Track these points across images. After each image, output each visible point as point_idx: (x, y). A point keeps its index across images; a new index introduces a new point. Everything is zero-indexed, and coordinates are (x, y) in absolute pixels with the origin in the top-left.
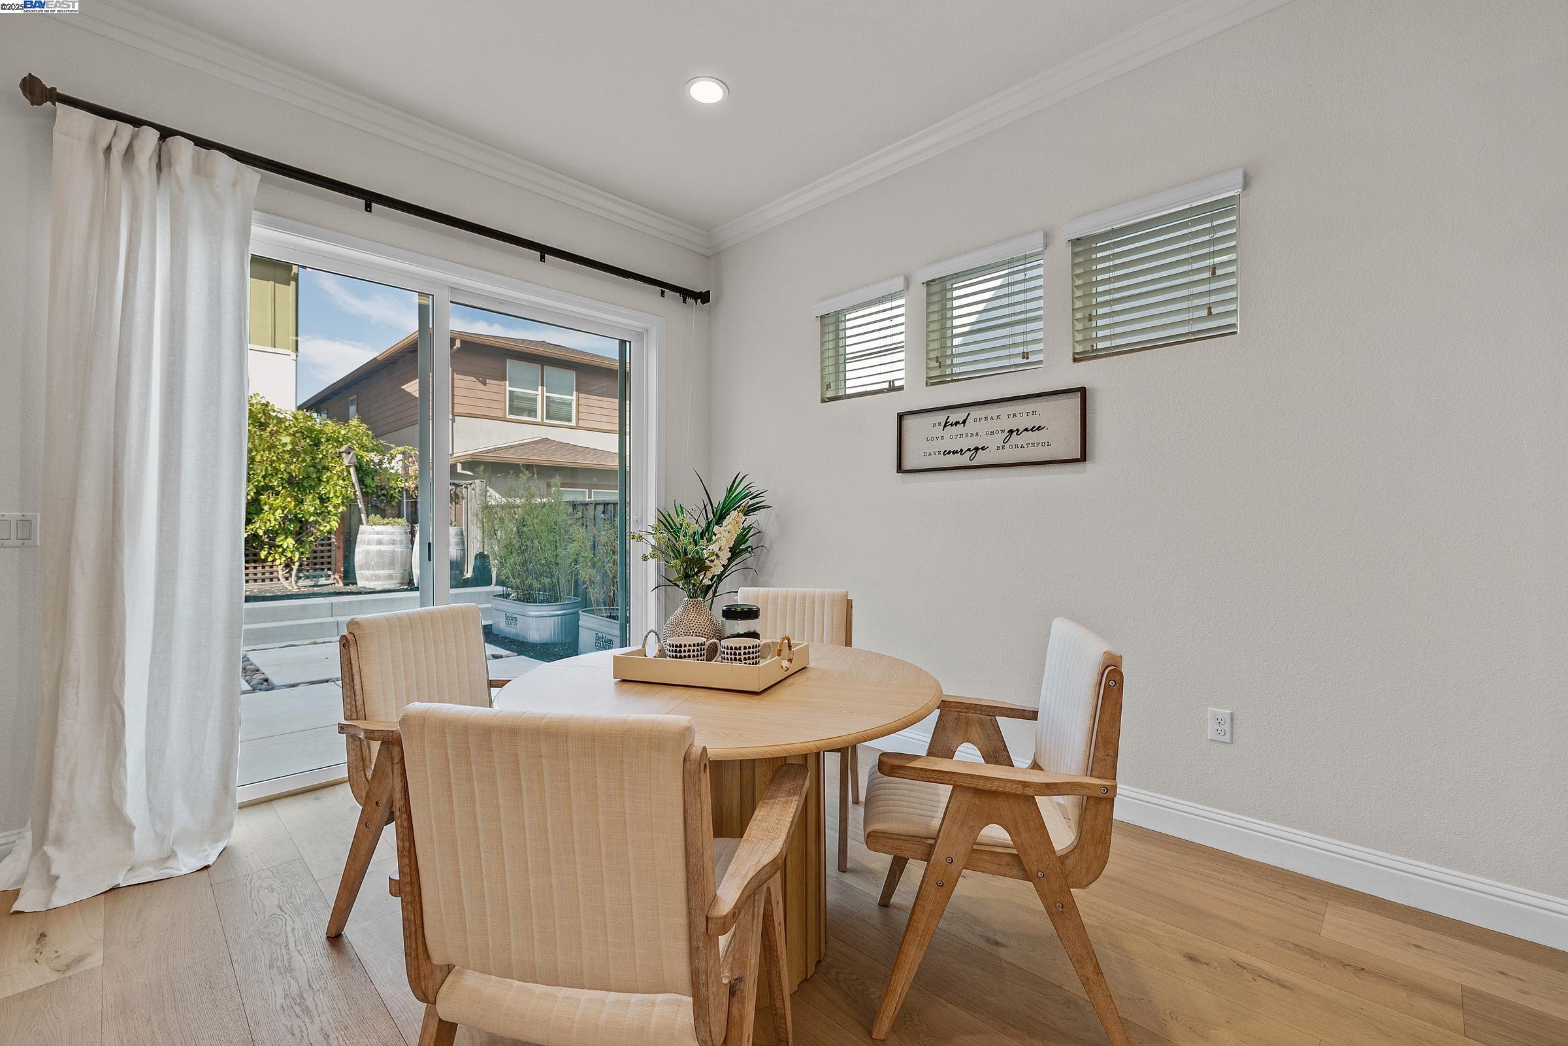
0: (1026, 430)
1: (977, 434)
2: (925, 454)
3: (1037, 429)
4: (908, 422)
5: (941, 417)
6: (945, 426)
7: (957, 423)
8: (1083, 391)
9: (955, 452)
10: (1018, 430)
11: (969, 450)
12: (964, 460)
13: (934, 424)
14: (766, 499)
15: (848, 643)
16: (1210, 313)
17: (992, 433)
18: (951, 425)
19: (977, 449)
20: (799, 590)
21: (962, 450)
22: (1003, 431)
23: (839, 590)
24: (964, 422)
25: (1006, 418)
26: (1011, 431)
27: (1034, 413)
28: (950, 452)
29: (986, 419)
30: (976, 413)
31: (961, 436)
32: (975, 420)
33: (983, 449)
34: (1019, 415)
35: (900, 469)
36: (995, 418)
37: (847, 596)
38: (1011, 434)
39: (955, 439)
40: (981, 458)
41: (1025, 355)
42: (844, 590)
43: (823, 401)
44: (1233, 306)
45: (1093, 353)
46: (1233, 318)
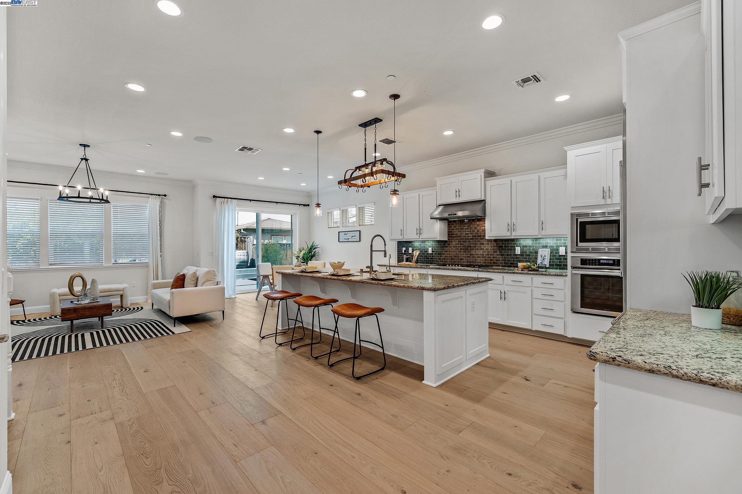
2: (343, 239)
3: (355, 236)
4: (340, 233)
5: (344, 233)
7: (346, 234)
8: (360, 231)
10: (353, 236)
12: (346, 240)
14: (318, 246)
15: (325, 267)
16: (372, 222)
17: (350, 236)
25: (352, 234)
27: (355, 233)
30: (349, 233)
35: (339, 241)
39: (346, 237)
40: (349, 240)
43: (329, 228)
44: (374, 221)
45: (363, 225)
46: (374, 223)
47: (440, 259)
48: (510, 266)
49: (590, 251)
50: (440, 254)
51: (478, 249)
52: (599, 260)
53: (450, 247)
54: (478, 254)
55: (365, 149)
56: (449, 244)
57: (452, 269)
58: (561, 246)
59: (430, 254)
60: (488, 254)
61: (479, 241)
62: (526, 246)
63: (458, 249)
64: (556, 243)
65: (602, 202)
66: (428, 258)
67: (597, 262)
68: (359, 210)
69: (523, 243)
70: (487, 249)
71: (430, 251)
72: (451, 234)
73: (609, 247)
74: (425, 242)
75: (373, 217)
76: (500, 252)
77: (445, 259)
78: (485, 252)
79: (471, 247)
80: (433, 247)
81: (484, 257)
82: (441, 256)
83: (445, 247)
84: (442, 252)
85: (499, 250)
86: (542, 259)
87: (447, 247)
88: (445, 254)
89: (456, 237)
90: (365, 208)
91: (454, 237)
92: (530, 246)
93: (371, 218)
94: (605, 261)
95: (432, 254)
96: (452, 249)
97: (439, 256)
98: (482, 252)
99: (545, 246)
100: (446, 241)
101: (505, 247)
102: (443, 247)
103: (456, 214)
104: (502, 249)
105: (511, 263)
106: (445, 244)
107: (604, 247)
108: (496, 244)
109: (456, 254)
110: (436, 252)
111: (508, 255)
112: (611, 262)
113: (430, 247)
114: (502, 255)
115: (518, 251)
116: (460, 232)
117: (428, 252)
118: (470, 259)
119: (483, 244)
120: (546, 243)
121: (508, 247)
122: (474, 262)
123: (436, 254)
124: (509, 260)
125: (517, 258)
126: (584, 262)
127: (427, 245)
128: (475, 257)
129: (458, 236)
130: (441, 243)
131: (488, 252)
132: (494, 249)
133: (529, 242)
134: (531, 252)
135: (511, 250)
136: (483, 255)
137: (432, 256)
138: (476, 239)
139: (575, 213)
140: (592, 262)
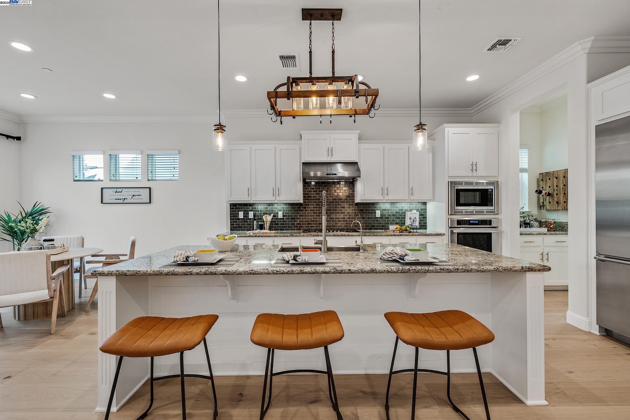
0: (137, 195)
1: (125, 195)
2: (110, 199)
3: (140, 195)
4: (104, 190)
5: (115, 190)
6: (116, 192)
7: (119, 192)
8: (150, 188)
9: (119, 199)
10: (135, 195)
11: (123, 199)
12: (121, 201)
13: (113, 192)
14: (50, 210)
16: (174, 176)
17: (129, 195)
18: (118, 192)
19: (125, 199)
20: (66, 236)
21: (120, 199)
22: (131, 195)
23: (79, 235)
24: (121, 192)
25: (132, 192)
26: (133, 195)
27: (139, 192)
28: (117, 199)
29: (127, 192)
30: (124, 190)
31: (120, 195)
32: (124, 192)
33: (126, 199)
34: (136, 192)
35: (102, 202)
36: (129, 192)
37: (82, 237)
38: (133, 196)
39: (118, 196)
40: (126, 201)
41: (137, 178)
42: (81, 235)
43: (74, 181)
44: (178, 175)
45: (152, 180)
46: (178, 178)
47: (293, 224)
48: (371, 229)
49: (464, 213)
50: (294, 219)
51: (338, 213)
52: (469, 220)
53: (306, 210)
54: (339, 218)
55: (310, 52)
56: (305, 208)
57: (334, 235)
58: (414, 210)
59: (280, 219)
60: (350, 218)
61: (340, 205)
62: (385, 210)
63: (317, 213)
64: (410, 207)
65: (470, 174)
66: (278, 224)
67: (468, 223)
68: (148, 157)
69: (383, 206)
70: (348, 213)
71: (280, 215)
72: (308, 197)
73: (476, 210)
74: (273, 205)
75: (178, 171)
76: (361, 215)
77: (300, 224)
78: (346, 215)
79: (330, 210)
80: (284, 211)
81: (345, 221)
82: (294, 221)
83: (300, 210)
84: (296, 216)
85: (361, 213)
86: (412, 221)
87: (302, 210)
88: (300, 219)
89: (314, 199)
90: (156, 156)
91: (312, 200)
92: (388, 210)
93: (173, 171)
94: (473, 222)
95: (283, 219)
96: (308, 213)
97: (292, 221)
98: (343, 216)
99: (401, 210)
100: (301, 204)
101: (366, 210)
102: (297, 210)
103: (336, 174)
104: (363, 213)
105: (373, 226)
106: (300, 208)
107: (473, 210)
108: (358, 208)
109: (314, 218)
110: (289, 216)
111: (369, 218)
112: (477, 222)
113: (281, 211)
114: (363, 218)
115: (378, 214)
116: (319, 194)
117: (278, 216)
118: (330, 223)
119: (344, 207)
120: (402, 207)
121: (369, 210)
122: (334, 226)
123: (288, 219)
124: (370, 223)
125: (377, 221)
126: (460, 222)
127: (275, 208)
128: (336, 221)
129: (316, 199)
130: (295, 206)
131: (349, 215)
132: (355, 213)
133: (387, 206)
134: (389, 215)
135: (372, 213)
136: (344, 218)
137: (283, 221)
138: (336, 202)
139: (453, 182)
140: (465, 222)
